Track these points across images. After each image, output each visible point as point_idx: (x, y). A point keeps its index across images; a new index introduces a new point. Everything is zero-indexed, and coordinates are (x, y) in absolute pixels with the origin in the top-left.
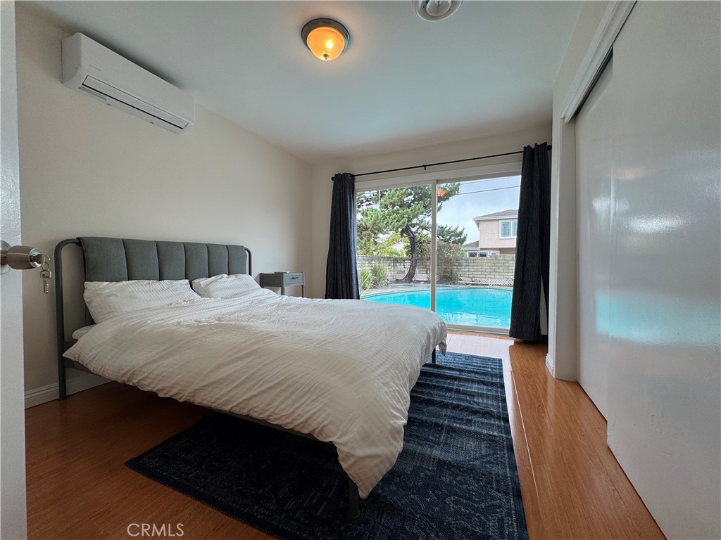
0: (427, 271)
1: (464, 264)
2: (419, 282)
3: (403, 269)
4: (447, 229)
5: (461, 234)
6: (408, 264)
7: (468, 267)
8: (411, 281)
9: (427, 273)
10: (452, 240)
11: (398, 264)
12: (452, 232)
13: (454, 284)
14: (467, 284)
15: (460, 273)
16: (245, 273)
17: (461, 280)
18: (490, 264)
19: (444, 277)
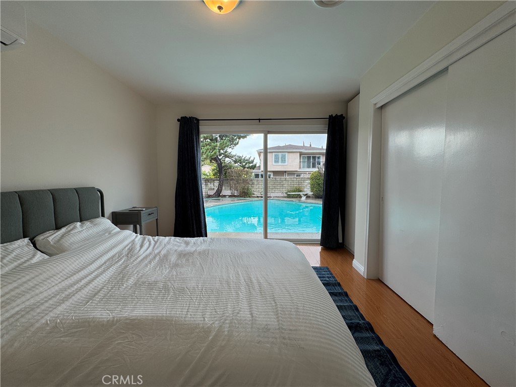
0: (231, 188)
1: (256, 183)
2: (225, 196)
3: (213, 187)
4: (243, 158)
5: (252, 162)
6: (217, 183)
7: (258, 185)
8: (219, 196)
9: (231, 190)
10: (247, 166)
11: (209, 183)
12: (246, 160)
13: (250, 197)
14: (258, 197)
15: (253, 189)
16: (98, 217)
17: (254, 194)
18: (272, 183)
19: (244, 192)
